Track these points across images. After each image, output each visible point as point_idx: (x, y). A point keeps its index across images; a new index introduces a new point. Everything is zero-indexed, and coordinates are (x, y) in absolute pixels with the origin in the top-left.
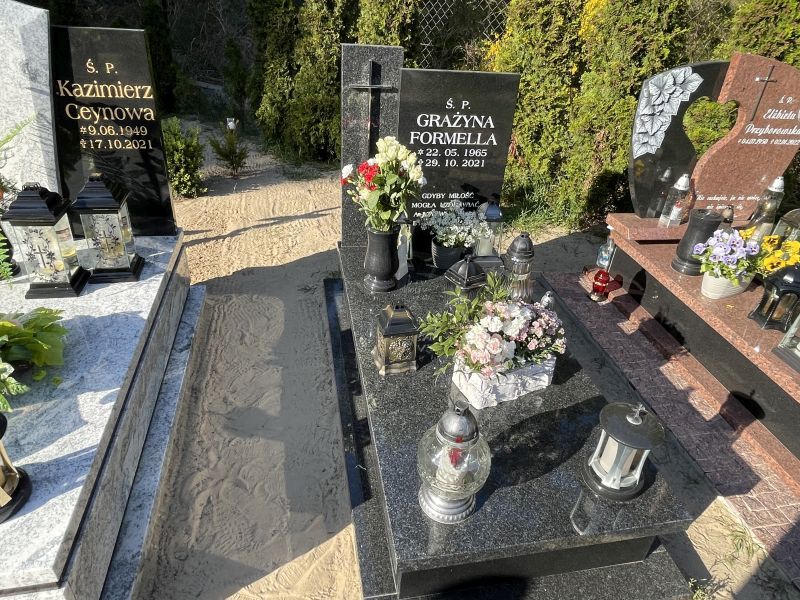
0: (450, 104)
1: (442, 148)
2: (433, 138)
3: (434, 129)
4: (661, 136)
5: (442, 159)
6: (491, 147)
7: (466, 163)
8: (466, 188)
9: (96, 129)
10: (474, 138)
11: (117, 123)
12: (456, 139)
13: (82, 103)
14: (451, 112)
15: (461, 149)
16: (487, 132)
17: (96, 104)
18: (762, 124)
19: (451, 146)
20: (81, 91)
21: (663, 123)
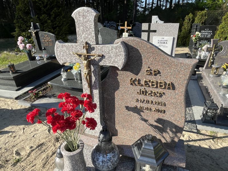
0: (206, 29)
1: (204, 35)
2: (203, 34)
3: (203, 33)
5: (204, 36)
6: (211, 35)
7: (208, 37)
10: (209, 34)
12: (206, 34)
14: (206, 31)
15: (207, 35)
16: (211, 33)
19: (206, 35)
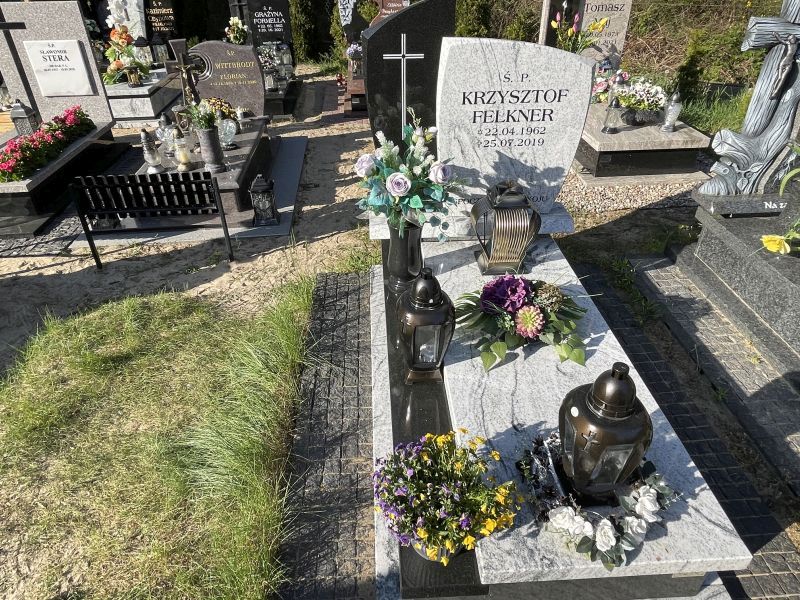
0: (265, 8)
1: (266, 25)
2: (262, 21)
3: (261, 18)
4: (350, 17)
5: (267, 28)
6: (283, 24)
7: (276, 30)
8: (279, 40)
9: (158, 25)
10: (276, 20)
11: (163, 22)
12: (270, 21)
13: (153, 15)
14: (266, 11)
16: (280, 18)
17: (156, 16)
18: (389, 9)
19: (269, 24)
20: (152, 12)
21: (349, 11)
